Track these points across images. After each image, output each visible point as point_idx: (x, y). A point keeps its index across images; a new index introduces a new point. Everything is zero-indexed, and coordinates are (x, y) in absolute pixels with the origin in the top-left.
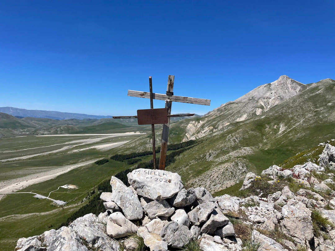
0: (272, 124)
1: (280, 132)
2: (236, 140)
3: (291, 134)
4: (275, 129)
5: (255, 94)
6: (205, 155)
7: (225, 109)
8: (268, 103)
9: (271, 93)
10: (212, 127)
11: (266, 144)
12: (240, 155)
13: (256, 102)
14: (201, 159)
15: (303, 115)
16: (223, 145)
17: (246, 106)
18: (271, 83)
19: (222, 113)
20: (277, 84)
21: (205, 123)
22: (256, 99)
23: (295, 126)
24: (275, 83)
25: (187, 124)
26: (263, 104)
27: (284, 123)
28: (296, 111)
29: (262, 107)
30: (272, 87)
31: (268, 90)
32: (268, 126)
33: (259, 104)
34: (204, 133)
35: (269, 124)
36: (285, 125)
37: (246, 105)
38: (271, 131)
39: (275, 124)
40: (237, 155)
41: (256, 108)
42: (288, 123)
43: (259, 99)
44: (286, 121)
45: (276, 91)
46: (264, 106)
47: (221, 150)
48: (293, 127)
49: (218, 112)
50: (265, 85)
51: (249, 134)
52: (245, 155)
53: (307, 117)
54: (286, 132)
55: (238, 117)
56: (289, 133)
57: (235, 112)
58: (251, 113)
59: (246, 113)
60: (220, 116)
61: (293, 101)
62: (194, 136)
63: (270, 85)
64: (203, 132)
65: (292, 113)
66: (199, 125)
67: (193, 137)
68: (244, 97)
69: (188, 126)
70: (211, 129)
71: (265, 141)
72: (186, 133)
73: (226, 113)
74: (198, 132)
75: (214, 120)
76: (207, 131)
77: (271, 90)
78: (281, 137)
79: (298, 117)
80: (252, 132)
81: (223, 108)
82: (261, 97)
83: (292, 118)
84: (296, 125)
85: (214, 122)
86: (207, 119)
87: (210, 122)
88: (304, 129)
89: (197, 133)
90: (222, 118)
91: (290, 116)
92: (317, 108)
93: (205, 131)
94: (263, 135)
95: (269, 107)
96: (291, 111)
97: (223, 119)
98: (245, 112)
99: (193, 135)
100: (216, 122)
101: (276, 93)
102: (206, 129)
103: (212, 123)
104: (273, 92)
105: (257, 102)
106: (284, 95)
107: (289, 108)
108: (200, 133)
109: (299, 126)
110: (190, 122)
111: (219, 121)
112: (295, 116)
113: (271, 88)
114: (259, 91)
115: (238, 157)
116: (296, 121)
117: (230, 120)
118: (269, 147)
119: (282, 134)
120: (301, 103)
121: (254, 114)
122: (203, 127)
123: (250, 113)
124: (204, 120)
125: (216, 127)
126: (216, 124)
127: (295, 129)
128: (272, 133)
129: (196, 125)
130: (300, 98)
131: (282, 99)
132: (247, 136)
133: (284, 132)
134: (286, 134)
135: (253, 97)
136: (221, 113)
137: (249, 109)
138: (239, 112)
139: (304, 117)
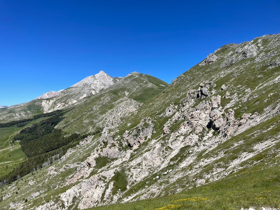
1: (126, 95)
2: (108, 99)
3: (134, 95)
5: (86, 82)
7: (67, 91)
8: (97, 88)
9: (97, 81)
10: (64, 103)
15: (134, 87)
18: (95, 75)
19: (66, 95)
20: (99, 76)
21: (56, 101)
22: (89, 85)
24: (97, 75)
25: (41, 102)
26: (94, 88)
28: (130, 85)
29: (94, 90)
30: (96, 77)
31: (95, 79)
32: (119, 93)
33: (91, 88)
37: (83, 89)
38: (122, 95)
39: (122, 92)
41: (91, 90)
43: (91, 85)
44: (127, 90)
45: (100, 80)
50: (92, 76)
54: (130, 95)
55: (80, 96)
56: (132, 95)
57: (77, 93)
58: (89, 93)
62: (52, 110)
66: (51, 103)
68: (78, 83)
69: (42, 104)
72: (43, 108)
73: (69, 94)
74: (53, 107)
75: (62, 99)
76: (60, 106)
82: (92, 84)
84: (133, 91)
86: (55, 98)
87: (59, 100)
90: (68, 97)
91: (128, 88)
92: (139, 83)
93: (58, 106)
95: (98, 90)
97: (70, 98)
98: (84, 93)
99: (49, 110)
100: (65, 100)
106: (105, 83)
108: (56, 107)
109: (135, 91)
110: (43, 101)
114: (88, 80)
117: (75, 98)
119: (128, 95)
121: (91, 94)
122: (55, 104)
124: (53, 99)
125: (67, 103)
127: (134, 93)
129: (48, 103)
132: (112, 97)
135: (86, 84)
137: (87, 91)
138: (80, 93)
139: (136, 88)
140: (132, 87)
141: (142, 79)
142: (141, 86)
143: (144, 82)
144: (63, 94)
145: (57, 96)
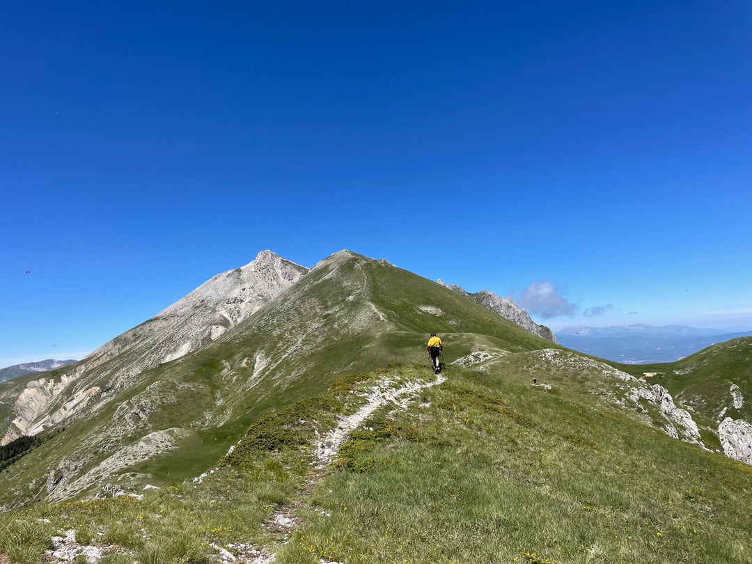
0: (237, 357)
1: (255, 375)
2: (141, 415)
3: (278, 375)
4: (245, 368)
5: (207, 294)
6: (45, 481)
7: (134, 335)
8: (238, 312)
9: (244, 290)
10: (98, 388)
11: (222, 409)
12: (132, 463)
13: (210, 311)
14: (30, 497)
15: (301, 326)
16: (101, 437)
17: (186, 324)
18: (242, 268)
19: (128, 347)
20: (253, 269)
21: (78, 380)
22: (211, 305)
23: (286, 355)
24: (249, 268)
25: (20, 391)
26: (226, 316)
27: (263, 351)
28: (288, 319)
29: (225, 323)
30: (244, 275)
31: (236, 283)
32: (227, 363)
33: (217, 316)
34: (74, 408)
35: (228, 358)
36: (267, 356)
37: (187, 322)
38: (235, 375)
39: (244, 357)
40: (121, 464)
41: (211, 325)
42: (272, 352)
43: (217, 304)
44: (267, 345)
45: (252, 284)
46: (230, 319)
47: (96, 453)
48: (284, 357)
49: (115, 344)
50: (230, 272)
51: (177, 390)
52: (146, 458)
53: (309, 330)
54: (267, 373)
55: (169, 352)
56: (273, 373)
57: (161, 341)
58: (200, 338)
59: (188, 339)
60: (120, 356)
61: (283, 300)
62: (42, 422)
63: (239, 271)
64: (70, 405)
65: (279, 325)
66: (61, 388)
67: (36, 425)
68: (182, 301)
69: (22, 396)
70: (93, 393)
71: (219, 403)
72: (14, 417)
73: (137, 345)
74: (54, 408)
75: (103, 367)
76: (81, 402)
77: (242, 282)
78: (257, 385)
79: (291, 334)
80: (187, 385)
81: (130, 335)
82: (221, 300)
83: (280, 337)
84: (289, 352)
85: (103, 375)
86: (83, 367)
87: (91, 376)
88: (304, 359)
89: (51, 413)
90: (124, 359)
91: (276, 333)
92: (327, 308)
93: (75, 402)
94: (214, 387)
95: (240, 320)
96: (277, 321)
97: (129, 362)
98: (185, 338)
99: (36, 421)
100: (109, 372)
101: (252, 287)
102: (81, 396)
103: (96, 377)
104: (247, 286)
105: (214, 311)
106: (270, 292)
107: (273, 316)
108: (62, 410)
109: (295, 353)
110: (30, 384)
111: (117, 369)
112: (286, 331)
113: (241, 277)
114: (216, 287)
115: (122, 471)
116: (288, 341)
117: (146, 362)
118: (227, 418)
119: (260, 378)
120: (297, 302)
121: (207, 340)
122: (69, 392)
123: (197, 340)
124: (75, 371)
125: (109, 385)
126: (109, 377)
127: (286, 362)
128: (237, 380)
129: (48, 389)
130: (295, 292)
131: (265, 300)
132: (172, 398)
133: (263, 372)
134: (267, 376)
135: (202, 301)
136: (123, 347)
137: (196, 329)
138: (170, 339)
139: (305, 332)
140: (293, 328)
141: (345, 284)
142: (329, 319)
143: (351, 298)
144: (117, 347)
145: (93, 359)
